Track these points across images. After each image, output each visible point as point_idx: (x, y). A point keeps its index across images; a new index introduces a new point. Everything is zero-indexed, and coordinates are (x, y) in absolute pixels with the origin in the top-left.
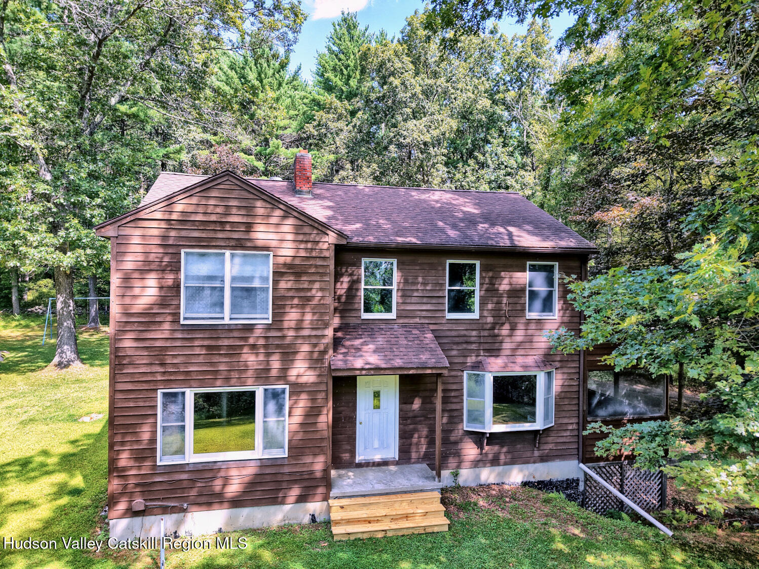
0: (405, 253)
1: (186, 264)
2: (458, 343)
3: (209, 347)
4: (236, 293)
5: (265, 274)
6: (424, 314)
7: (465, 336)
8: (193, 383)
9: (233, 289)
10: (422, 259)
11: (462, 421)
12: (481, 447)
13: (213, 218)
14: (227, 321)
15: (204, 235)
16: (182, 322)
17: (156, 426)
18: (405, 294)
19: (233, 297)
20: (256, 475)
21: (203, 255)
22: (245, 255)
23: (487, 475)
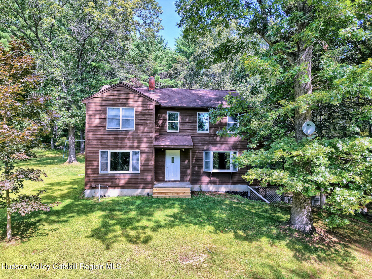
0: (182, 110)
1: (108, 111)
2: (201, 141)
3: (115, 138)
4: (123, 121)
5: (133, 115)
6: (189, 131)
7: (204, 139)
8: (110, 149)
9: (123, 119)
10: (188, 112)
11: (203, 168)
12: (209, 177)
13: (116, 97)
14: (121, 129)
15: (113, 102)
16: (107, 129)
17: (99, 162)
18: (182, 124)
19: (123, 122)
20: (130, 179)
21: (114, 109)
22: (125, 109)
23: (212, 188)
